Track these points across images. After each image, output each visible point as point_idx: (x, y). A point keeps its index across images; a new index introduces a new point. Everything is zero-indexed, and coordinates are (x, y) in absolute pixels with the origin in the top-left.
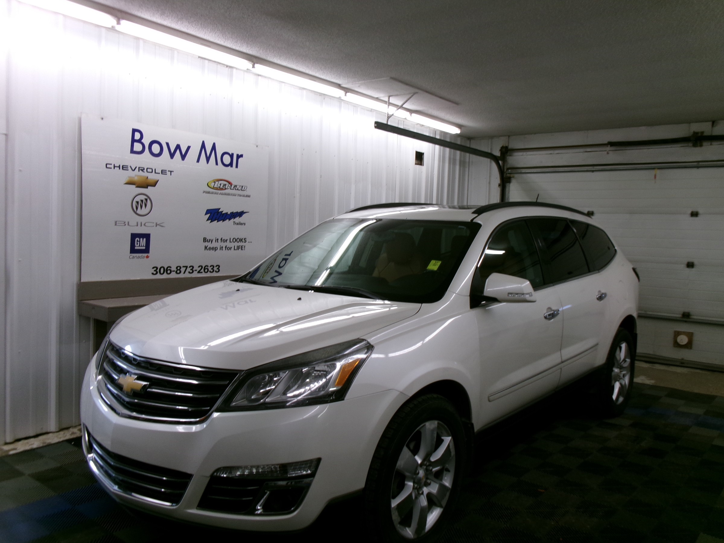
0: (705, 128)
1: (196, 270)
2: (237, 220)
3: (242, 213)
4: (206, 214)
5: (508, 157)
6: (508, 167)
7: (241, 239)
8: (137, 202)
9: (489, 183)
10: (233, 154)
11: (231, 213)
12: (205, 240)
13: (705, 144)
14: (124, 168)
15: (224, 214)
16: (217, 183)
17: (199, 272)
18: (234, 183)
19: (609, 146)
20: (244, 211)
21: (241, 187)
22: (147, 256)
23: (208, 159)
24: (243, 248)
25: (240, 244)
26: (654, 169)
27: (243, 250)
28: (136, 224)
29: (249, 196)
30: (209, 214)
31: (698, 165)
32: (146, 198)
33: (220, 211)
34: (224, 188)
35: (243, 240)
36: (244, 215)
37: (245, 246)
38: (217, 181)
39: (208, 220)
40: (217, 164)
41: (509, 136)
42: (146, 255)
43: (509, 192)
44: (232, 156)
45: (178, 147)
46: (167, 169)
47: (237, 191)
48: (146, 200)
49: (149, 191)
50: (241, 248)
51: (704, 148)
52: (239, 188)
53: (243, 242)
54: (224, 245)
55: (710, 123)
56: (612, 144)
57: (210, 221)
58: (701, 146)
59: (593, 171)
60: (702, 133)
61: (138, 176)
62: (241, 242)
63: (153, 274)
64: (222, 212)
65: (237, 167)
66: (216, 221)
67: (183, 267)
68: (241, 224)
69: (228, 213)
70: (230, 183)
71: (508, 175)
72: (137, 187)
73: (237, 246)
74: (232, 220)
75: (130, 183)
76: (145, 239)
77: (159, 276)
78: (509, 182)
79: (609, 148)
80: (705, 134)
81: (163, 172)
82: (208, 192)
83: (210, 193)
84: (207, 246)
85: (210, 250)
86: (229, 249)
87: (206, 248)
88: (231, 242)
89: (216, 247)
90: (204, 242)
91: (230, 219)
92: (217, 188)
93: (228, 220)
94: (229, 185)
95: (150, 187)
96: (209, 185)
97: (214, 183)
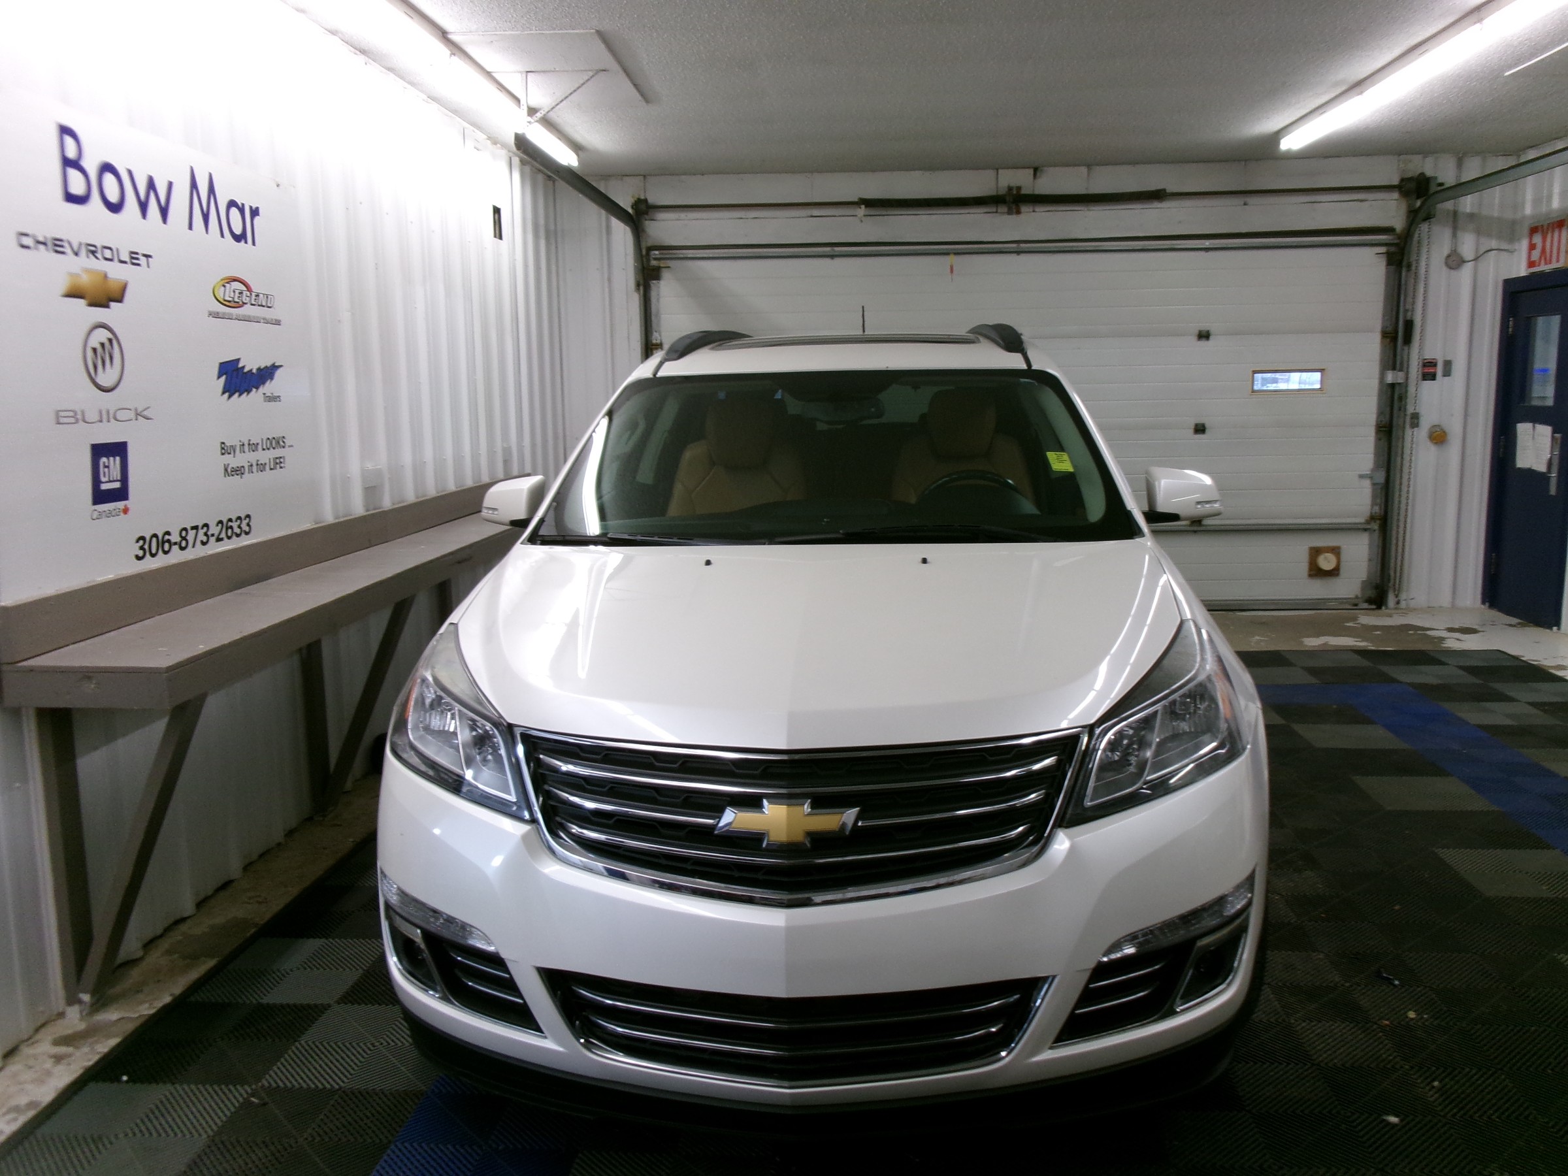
0: (1022, 179)
1: (213, 535)
2: (268, 388)
3: (273, 369)
4: (219, 377)
5: (647, 222)
6: (650, 244)
7: (277, 438)
8: (95, 350)
9: (609, 280)
10: (243, 206)
11: (257, 370)
12: (225, 450)
13: (1024, 209)
14: (57, 246)
15: (247, 373)
16: (228, 287)
17: (219, 540)
18: (255, 289)
19: (863, 206)
20: (276, 364)
21: (265, 297)
22: (126, 506)
23: (206, 220)
24: (282, 463)
25: (278, 452)
26: (948, 254)
27: (282, 468)
28: (97, 418)
29: (278, 323)
30: (222, 375)
31: (1020, 247)
32: (110, 336)
33: (240, 365)
34: (241, 302)
35: (281, 441)
36: (277, 375)
37: (284, 458)
38: (228, 283)
39: (223, 393)
40: (222, 236)
41: (645, 176)
42: (120, 505)
43: (658, 300)
44: (242, 211)
45: (151, 184)
46: (142, 250)
47: (260, 308)
48: (110, 340)
49: (112, 314)
50: (278, 463)
51: (1023, 217)
52: (262, 300)
53: (280, 447)
54: (253, 458)
55: (1031, 171)
56: (869, 203)
57: (227, 395)
58: (1018, 212)
59: (832, 257)
60: (1019, 188)
61: (87, 271)
62: (278, 447)
63: (139, 558)
64: (243, 367)
65: (254, 244)
66: (237, 394)
67: (193, 528)
69: (251, 369)
70: (248, 287)
71: (654, 263)
72: (91, 305)
73: (274, 460)
74: (262, 390)
75: (74, 293)
76: (118, 458)
77: (150, 564)
78: (657, 277)
79: (862, 211)
80: (1023, 192)
81: (134, 258)
82: (216, 315)
83: (220, 315)
84: (228, 465)
85: (233, 475)
86: (261, 467)
87: (226, 470)
88: (264, 449)
89: (242, 465)
90: (223, 454)
91: (257, 388)
92: (229, 301)
93: (254, 390)
94: (248, 294)
95: (112, 304)
96: (216, 293)
97: (223, 288)
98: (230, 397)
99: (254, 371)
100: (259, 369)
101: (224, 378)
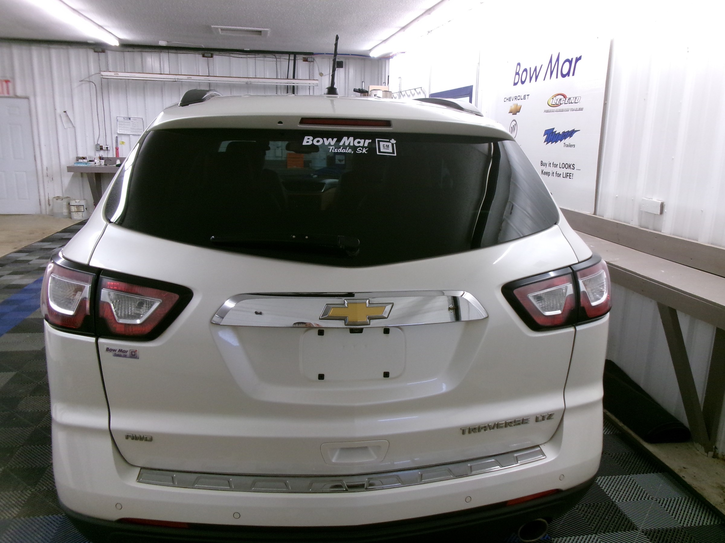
2: (568, 141)
3: (573, 132)
4: (544, 135)
7: (569, 164)
8: (512, 128)
10: (572, 59)
11: (562, 132)
15: (557, 134)
16: (554, 98)
18: (568, 96)
20: (575, 130)
21: (575, 98)
23: (551, 73)
24: (571, 176)
25: (569, 171)
27: (571, 178)
29: (581, 109)
30: (546, 135)
33: (554, 131)
34: (559, 104)
35: (571, 166)
36: (575, 135)
37: (573, 174)
38: (555, 97)
39: (545, 142)
40: (557, 77)
44: (570, 62)
45: (536, 69)
47: (570, 104)
48: (515, 124)
50: (568, 175)
52: (573, 99)
53: (571, 169)
54: (555, 170)
57: (546, 143)
61: (514, 105)
62: (569, 169)
64: (556, 132)
66: (550, 143)
68: (571, 146)
69: (560, 133)
70: (565, 96)
72: (514, 114)
73: (566, 173)
74: (563, 141)
75: (511, 111)
82: (547, 111)
83: (549, 111)
84: (543, 170)
85: (545, 175)
86: (559, 175)
87: (542, 172)
88: (560, 168)
89: (549, 172)
90: (541, 165)
91: (561, 141)
92: (554, 105)
93: (559, 141)
94: (564, 99)
95: (517, 113)
96: (549, 103)
97: (552, 100)
98: (547, 144)
99: (561, 133)
100: (564, 132)
101: (546, 136)
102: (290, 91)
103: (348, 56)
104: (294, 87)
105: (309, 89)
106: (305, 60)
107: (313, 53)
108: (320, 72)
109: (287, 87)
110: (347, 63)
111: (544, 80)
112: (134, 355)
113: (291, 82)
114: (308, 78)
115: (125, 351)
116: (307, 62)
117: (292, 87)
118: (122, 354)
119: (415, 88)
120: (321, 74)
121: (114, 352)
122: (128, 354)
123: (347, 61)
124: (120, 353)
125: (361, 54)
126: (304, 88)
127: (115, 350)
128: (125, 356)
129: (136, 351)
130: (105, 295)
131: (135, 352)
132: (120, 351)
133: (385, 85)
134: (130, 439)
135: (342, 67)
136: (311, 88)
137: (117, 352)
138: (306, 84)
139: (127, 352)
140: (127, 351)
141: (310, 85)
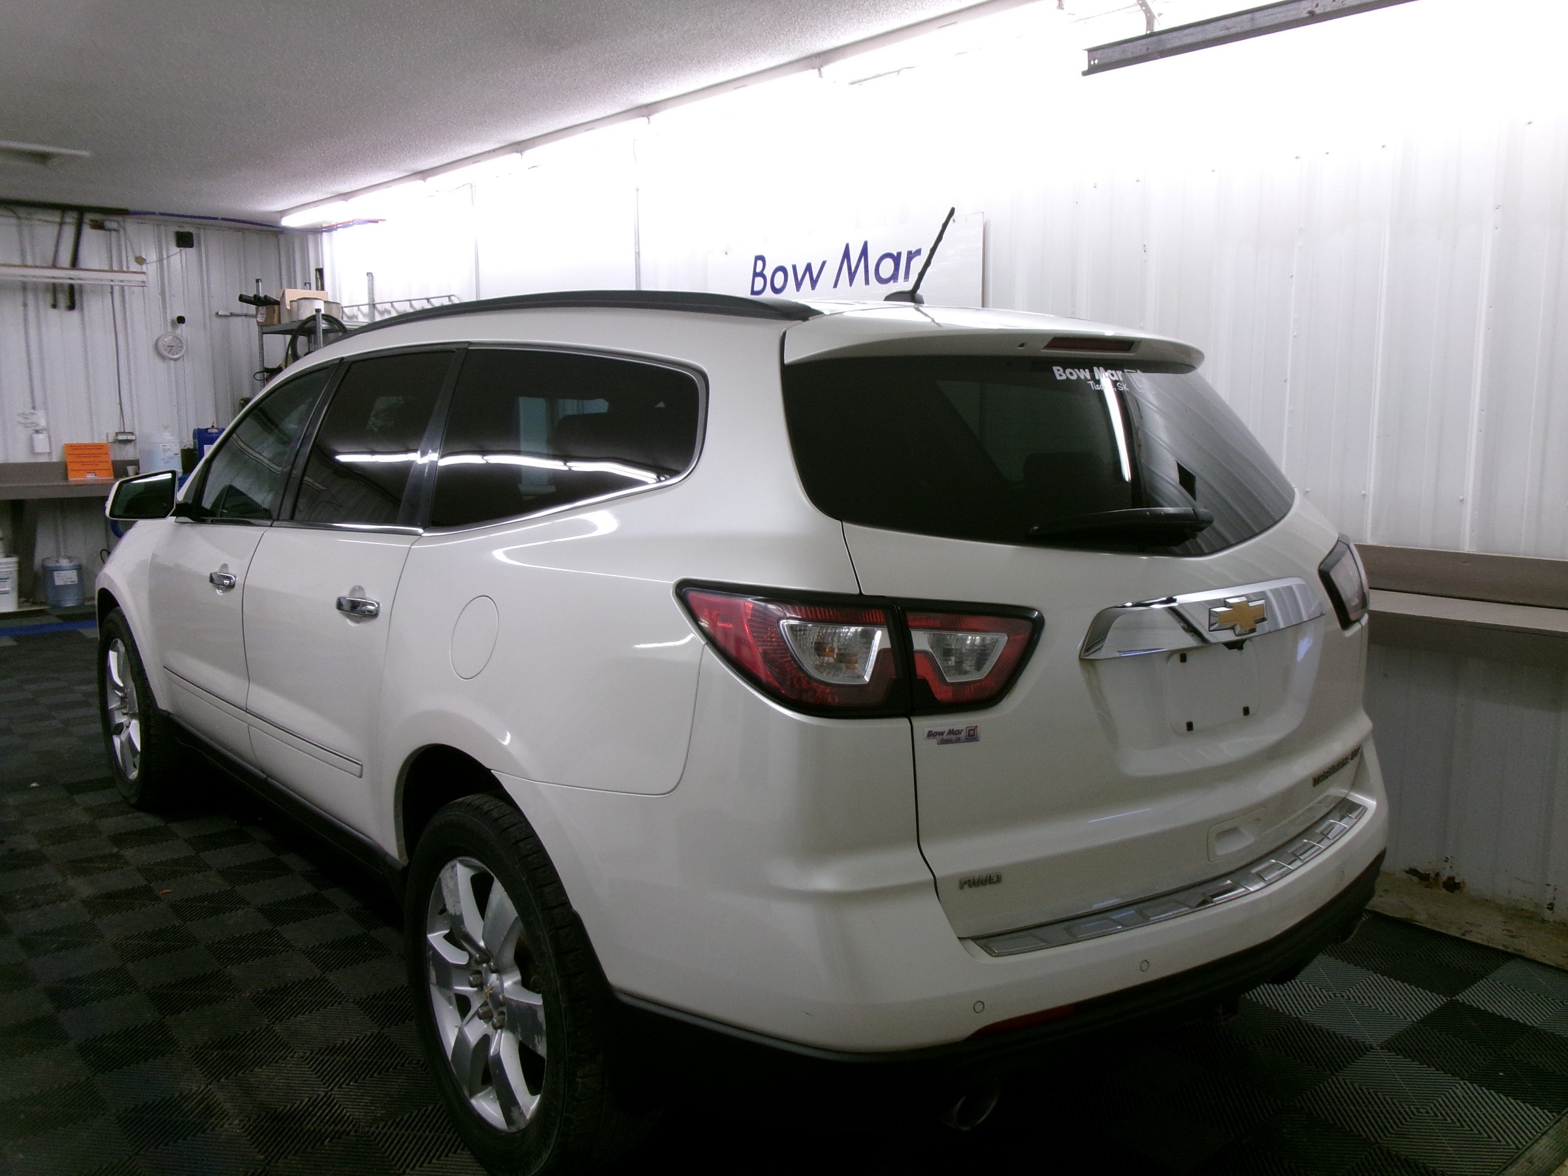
10: (899, 254)
23: (852, 276)
40: (867, 282)
44: (896, 259)
45: (809, 268)
65: (907, 277)
102: (63, 300)
103: (214, 221)
104: (72, 287)
105: (112, 293)
106: (98, 226)
107: (127, 210)
108: (138, 255)
109: (54, 289)
110: (202, 237)
111: (835, 286)
112: (972, 736)
113: (63, 276)
114: (107, 268)
115: (958, 731)
116: (104, 231)
117: (67, 288)
118: (954, 737)
119: (428, 296)
120: (140, 261)
121: (941, 737)
122: (963, 735)
123: (202, 232)
124: (951, 738)
125: (253, 220)
126: (98, 289)
127: (942, 734)
128: (958, 741)
129: (976, 727)
130: (921, 641)
131: (974, 730)
132: (951, 732)
133: (310, 289)
134: (966, 886)
135: (191, 246)
136: (117, 290)
137: (945, 737)
138: (101, 280)
139: (959, 732)
140: (962, 730)
141: (112, 283)
